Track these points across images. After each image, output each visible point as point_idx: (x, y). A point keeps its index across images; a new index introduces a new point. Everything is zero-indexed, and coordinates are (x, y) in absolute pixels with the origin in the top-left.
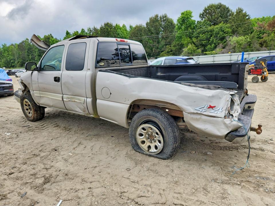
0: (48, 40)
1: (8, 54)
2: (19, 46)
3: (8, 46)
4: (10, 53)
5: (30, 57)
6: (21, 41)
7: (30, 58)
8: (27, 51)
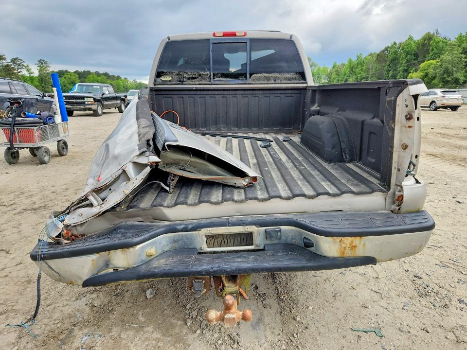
0: (427, 42)
1: (362, 70)
2: (378, 55)
3: (363, 57)
4: (364, 68)
5: (391, 73)
6: (383, 48)
7: (389, 76)
8: (388, 63)
